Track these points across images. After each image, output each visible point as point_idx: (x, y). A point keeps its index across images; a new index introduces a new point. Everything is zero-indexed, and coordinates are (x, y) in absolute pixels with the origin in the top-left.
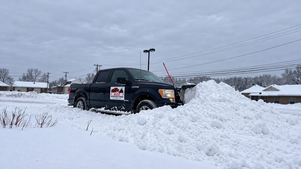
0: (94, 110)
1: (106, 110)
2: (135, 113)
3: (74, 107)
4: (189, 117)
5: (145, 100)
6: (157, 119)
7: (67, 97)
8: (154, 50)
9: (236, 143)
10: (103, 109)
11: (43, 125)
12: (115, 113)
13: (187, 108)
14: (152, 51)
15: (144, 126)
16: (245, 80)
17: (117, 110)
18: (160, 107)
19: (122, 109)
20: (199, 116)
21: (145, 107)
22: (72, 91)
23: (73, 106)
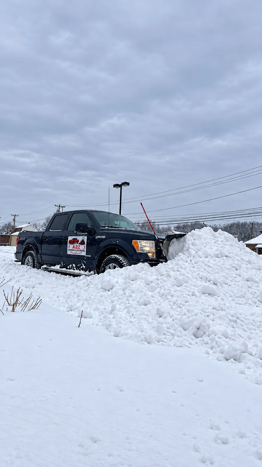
0: (46, 269)
1: (61, 269)
2: (98, 273)
3: (22, 264)
4: (172, 279)
5: (113, 255)
6: (129, 282)
7: (14, 251)
8: (128, 184)
9: (235, 319)
10: (57, 267)
11: (16, 306)
12: (72, 273)
13: (171, 266)
14: (125, 186)
15: (109, 292)
16: (251, 226)
17: (75, 268)
18: (133, 265)
19: (82, 267)
20: (186, 278)
21: (112, 265)
22: (20, 243)
23: (20, 263)
